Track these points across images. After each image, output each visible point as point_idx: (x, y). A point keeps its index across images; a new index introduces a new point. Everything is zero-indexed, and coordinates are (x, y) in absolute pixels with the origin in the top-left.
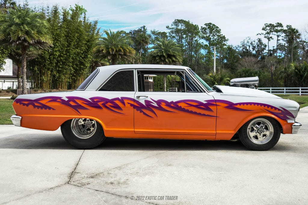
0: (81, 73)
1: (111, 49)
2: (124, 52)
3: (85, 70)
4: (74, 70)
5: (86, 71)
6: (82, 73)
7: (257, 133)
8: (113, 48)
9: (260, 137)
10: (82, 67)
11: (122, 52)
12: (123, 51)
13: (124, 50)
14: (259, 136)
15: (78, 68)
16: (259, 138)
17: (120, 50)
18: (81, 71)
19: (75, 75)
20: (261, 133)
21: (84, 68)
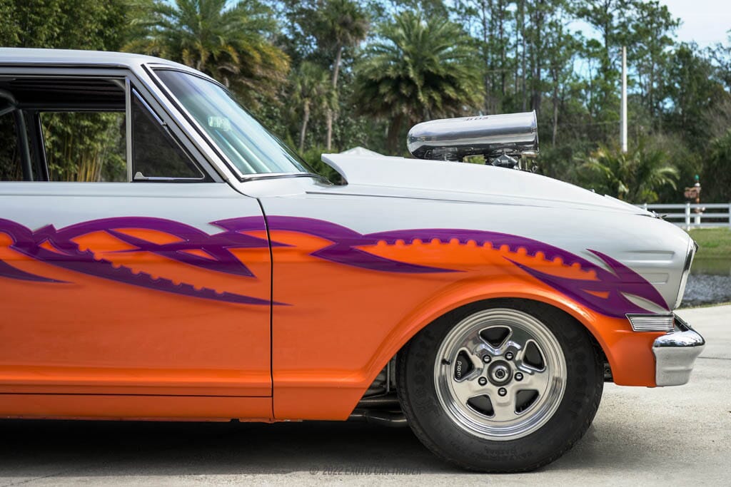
0: (81, 147)
1: (190, 53)
2: (243, 63)
3: (98, 137)
4: (54, 138)
5: (102, 141)
6: (88, 150)
7: (489, 385)
8: (198, 45)
9: (500, 405)
10: (86, 123)
11: (236, 65)
12: (236, 60)
13: (243, 55)
14: (495, 399)
15: (70, 131)
16: (496, 408)
17: (225, 57)
18: (82, 143)
19: (57, 155)
20: (507, 382)
21: (96, 127)
